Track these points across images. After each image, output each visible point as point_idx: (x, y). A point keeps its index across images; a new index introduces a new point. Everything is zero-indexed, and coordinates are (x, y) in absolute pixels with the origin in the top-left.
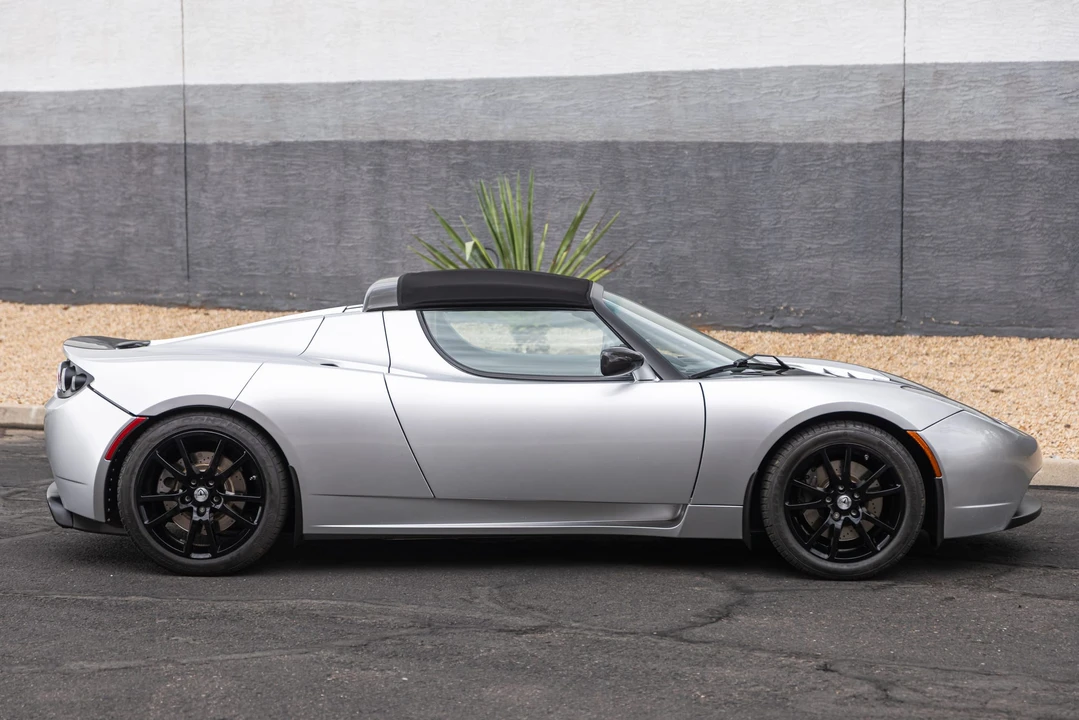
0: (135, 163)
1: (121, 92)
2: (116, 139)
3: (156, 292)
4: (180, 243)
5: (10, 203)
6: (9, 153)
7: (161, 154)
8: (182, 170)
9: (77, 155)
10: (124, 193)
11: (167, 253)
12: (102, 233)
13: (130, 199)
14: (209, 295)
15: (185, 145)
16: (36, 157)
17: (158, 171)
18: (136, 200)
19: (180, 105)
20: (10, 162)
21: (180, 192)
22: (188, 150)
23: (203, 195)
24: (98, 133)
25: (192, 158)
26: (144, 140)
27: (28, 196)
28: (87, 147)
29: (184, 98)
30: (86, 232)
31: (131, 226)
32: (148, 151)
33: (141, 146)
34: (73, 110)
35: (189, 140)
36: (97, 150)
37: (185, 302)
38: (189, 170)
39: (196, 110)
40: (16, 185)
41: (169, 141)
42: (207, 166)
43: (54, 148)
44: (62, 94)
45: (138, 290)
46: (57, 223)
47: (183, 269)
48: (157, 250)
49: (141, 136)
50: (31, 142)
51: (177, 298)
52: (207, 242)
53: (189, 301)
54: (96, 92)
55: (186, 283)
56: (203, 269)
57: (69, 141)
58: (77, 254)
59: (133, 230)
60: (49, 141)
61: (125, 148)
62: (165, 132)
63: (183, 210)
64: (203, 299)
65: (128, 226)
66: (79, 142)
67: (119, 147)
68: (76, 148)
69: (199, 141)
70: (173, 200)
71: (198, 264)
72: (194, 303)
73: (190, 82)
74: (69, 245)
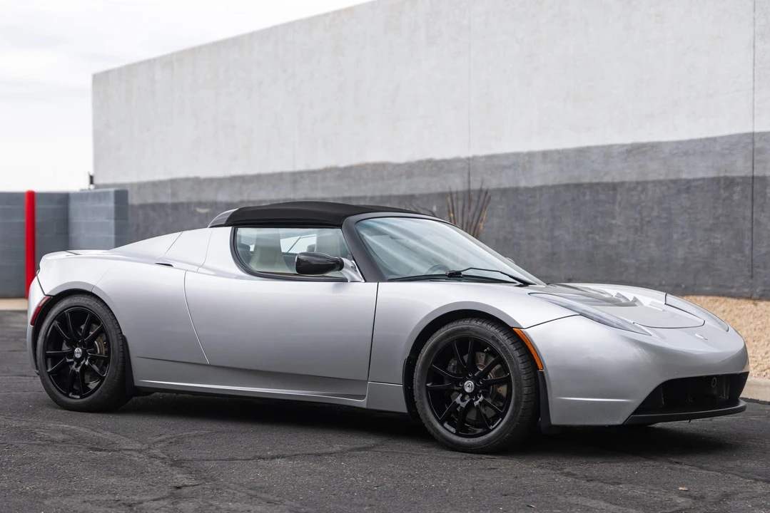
0: (722, 192)
1: (714, 140)
2: (711, 174)
3: (732, 287)
4: (747, 251)
5: (649, 222)
6: (650, 186)
7: (738, 184)
8: (750, 196)
9: (687, 187)
10: (715, 214)
11: (740, 258)
12: (701, 243)
13: (718, 218)
14: (764, 290)
15: (753, 177)
16: (664, 188)
17: (736, 197)
18: (722, 219)
19: (750, 148)
20: (650, 193)
21: (748, 213)
22: (755, 180)
23: (763, 215)
24: (701, 170)
25: (757, 187)
26: (728, 174)
27: (658, 217)
28: (694, 180)
29: (753, 142)
30: (691, 243)
31: (719, 238)
32: (730, 183)
33: (726, 178)
34: (686, 153)
35: (755, 174)
36: (701, 182)
37: (749, 295)
38: (754, 196)
39: (761, 151)
40: (652, 209)
41: (743, 174)
42: (766, 194)
43: (675, 182)
44: (680, 142)
45: (721, 286)
46: (675, 236)
47: (749, 271)
48: (733, 256)
49: (726, 171)
50: (661, 178)
51: (745, 292)
52: (764, 250)
53: (752, 295)
54: (701, 140)
55: (750, 281)
56: (762, 271)
57: (684, 176)
58: (685, 259)
59: (719, 241)
60: (672, 177)
61: (716, 180)
62: (740, 168)
63: (750, 226)
64: (761, 293)
65: (716, 238)
66: (691, 177)
67: (713, 179)
68: (688, 181)
69: (761, 174)
70: (744, 218)
71: (758, 267)
72: (755, 296)
73: (757, 130)
74: (681, 252)
